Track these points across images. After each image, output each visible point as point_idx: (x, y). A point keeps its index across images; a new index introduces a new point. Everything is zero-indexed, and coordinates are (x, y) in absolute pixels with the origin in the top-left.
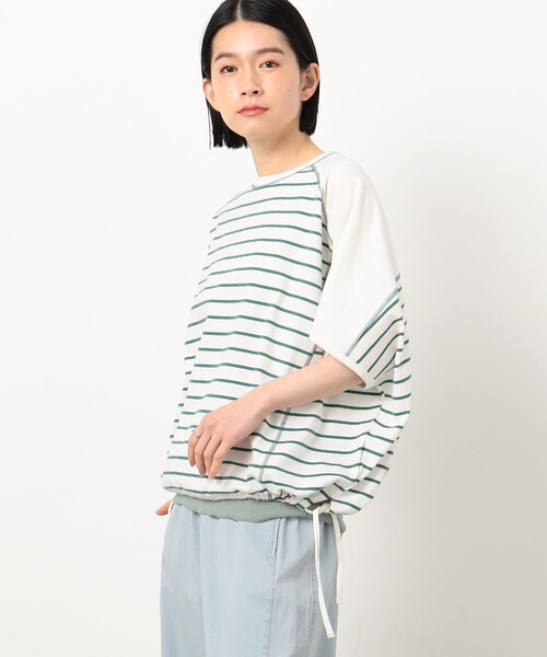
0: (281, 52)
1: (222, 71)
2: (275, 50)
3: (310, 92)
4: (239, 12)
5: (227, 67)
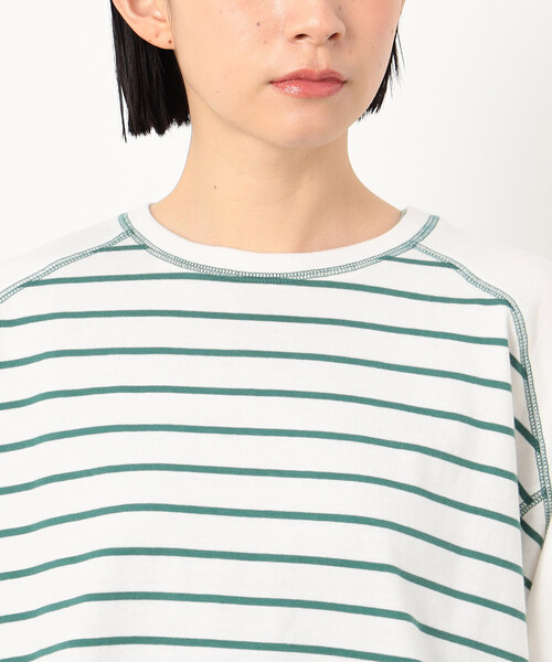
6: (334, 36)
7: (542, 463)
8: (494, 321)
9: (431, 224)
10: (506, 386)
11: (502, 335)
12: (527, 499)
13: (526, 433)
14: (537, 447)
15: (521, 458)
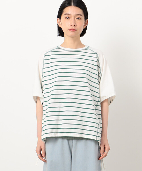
0: (82, 16)
1: (66, 18)
2: (81, 15)
3: (85, 27)
4: (72, 3)
5: (67, 17)
6: (74, 25)
7: (100, 70)
8: (95, 55)
9: (89, 47)
10: (96, 61)
11: (96, 56)
12: (99, 73)
13: (99, 67)
14: (100, 68)
15: (98, 69)
